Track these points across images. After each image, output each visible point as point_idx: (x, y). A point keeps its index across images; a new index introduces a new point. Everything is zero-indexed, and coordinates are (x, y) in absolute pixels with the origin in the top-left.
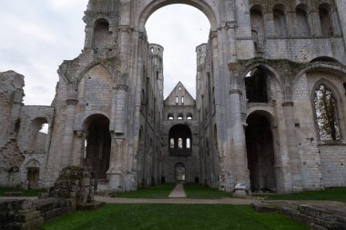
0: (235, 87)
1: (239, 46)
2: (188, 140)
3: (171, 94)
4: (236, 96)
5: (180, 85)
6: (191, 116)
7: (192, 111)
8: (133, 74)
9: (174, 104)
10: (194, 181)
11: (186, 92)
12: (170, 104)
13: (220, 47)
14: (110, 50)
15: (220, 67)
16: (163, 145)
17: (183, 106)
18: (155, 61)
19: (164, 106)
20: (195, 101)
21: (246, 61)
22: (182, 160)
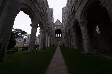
2: (60, 35)
10: (62, 45)
12: (55, 25)
16: (53, 35)
17: (59, 25)
18: (51, 12)
20: (62, 24)
22: (59, 39)
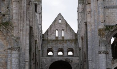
0: (103, 49)
1: (107, 13)
3: (51, 27)
4: (103, 55)
5: (60, 16)
6: (72, 51)
7: (73, 46)
8: (23, 36)
9: (54, 38)
11: (67, 24)
12: (49, 38)
13: (92, 13)
14: (4, 15)
15: (92, 30)
17: (63, 40)
19: (43, 40)
20: (76, 35)
21: (112, 27)
